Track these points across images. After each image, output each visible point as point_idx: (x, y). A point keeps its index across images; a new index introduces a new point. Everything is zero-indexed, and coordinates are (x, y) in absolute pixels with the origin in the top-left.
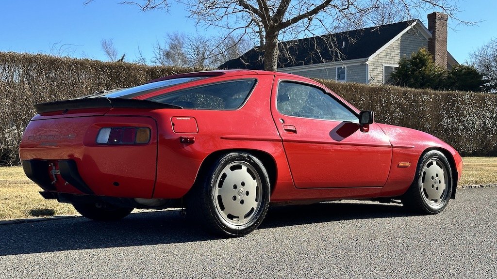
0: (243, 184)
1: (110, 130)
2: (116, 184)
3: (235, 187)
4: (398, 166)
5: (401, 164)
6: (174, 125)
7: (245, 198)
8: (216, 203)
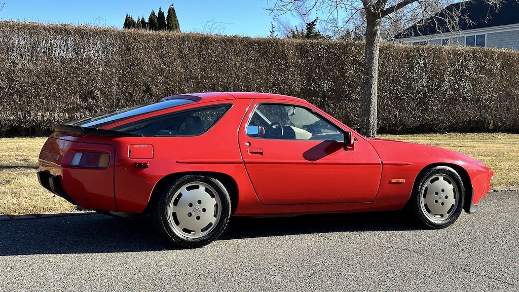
0: (200, 202)
1: (81, 154)
2: (87, 199)
3: (191, 205)
4: (390, 183)
5: (394, 181)
6: (130, 152)
7: (201, 214)
8: (171, 219)
